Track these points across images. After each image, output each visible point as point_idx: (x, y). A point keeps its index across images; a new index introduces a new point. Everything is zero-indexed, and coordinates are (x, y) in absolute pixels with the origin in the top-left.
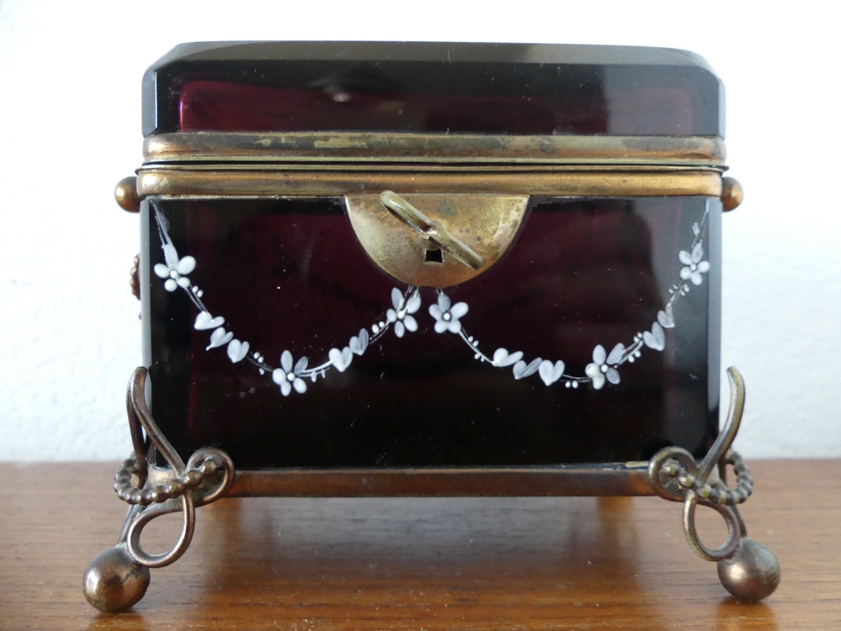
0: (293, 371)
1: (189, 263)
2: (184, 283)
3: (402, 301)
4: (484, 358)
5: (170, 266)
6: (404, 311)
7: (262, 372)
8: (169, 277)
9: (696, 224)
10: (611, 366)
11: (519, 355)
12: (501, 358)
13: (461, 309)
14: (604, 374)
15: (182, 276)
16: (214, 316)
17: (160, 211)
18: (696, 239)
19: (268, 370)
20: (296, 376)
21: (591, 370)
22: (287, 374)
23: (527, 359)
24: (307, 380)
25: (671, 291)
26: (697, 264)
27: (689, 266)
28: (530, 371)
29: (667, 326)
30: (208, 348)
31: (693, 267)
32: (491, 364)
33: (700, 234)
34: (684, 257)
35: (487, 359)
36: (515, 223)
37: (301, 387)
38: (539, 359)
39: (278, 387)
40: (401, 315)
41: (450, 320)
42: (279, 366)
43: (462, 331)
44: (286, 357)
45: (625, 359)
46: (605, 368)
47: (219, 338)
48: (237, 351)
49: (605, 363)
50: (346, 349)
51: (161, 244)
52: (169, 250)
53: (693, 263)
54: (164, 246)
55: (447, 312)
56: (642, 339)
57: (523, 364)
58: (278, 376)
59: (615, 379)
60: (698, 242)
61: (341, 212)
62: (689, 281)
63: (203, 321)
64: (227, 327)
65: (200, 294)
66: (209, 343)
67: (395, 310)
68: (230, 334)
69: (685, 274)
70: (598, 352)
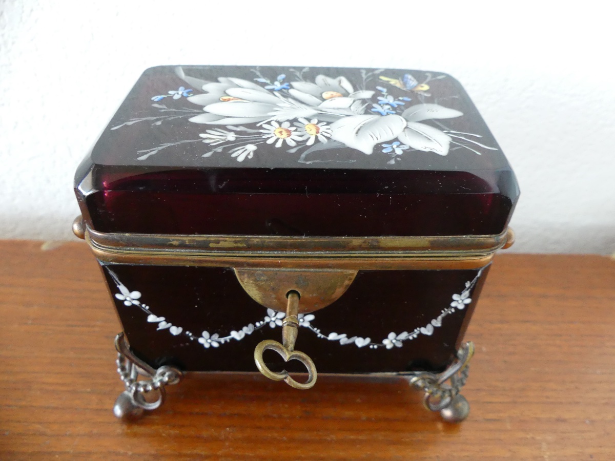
0: (210, 338)
1: (136, 294)
2: (137, 303)
3: (274, 314)
4: (323, 336)
5: (125, 295)
6: (275, 317)
7: (192, 339)
8: (126, 300)
9: (469, 282)
10: (397, 340)
11: (344, 335)
12: (333, 336)
13: (311, 317)
14: (394, 344)
15: (134, 299)
16: (158, 316)
17: (111, 270)
18: (466, 289)
19: (195, 338)
20: (212, 341)
21: (386, 342)
22: (207, 340)
23: (349, 337)
24: (219, 343)
25: (443, 311)
26: (463, 300)
27: (458, 301)
28: (350, 341)
29: (436, 325)
30: (158, 329)
31: (460, 301)
32: (327, 340)
33: (469, 287)
34: (455, 297)
35: (325, 337)
36: (347, 286)
37: (215, 345)
38: (356, 337)
39: (202, 345)
40: (273, 319)
41: (304, 321)
42: (201, 336)
43: (310, 326)
44: (205, 334)
45: (407, 338)
46: (394, 341)
47: (163, 325)
48: (175, 331)
49: (395, 339)
50: (240, 332)
51: (116, 285)
52: (122, 288)
53: (461, 299)
54: (118, 286)
55: (301, 318)
56: (420, 331)
57: (346, 339)
58: (201, 340)
59: (399, 345)
60: (467, 290)
61: (232, 273)
62: (456, 308)
63: (152, 318)
64: (167, 321)
65: (147, 308)
66: (158, 327)
67: (269, 317)
68: (170, 324)
69: (453, 304)
70: (392, 335)
